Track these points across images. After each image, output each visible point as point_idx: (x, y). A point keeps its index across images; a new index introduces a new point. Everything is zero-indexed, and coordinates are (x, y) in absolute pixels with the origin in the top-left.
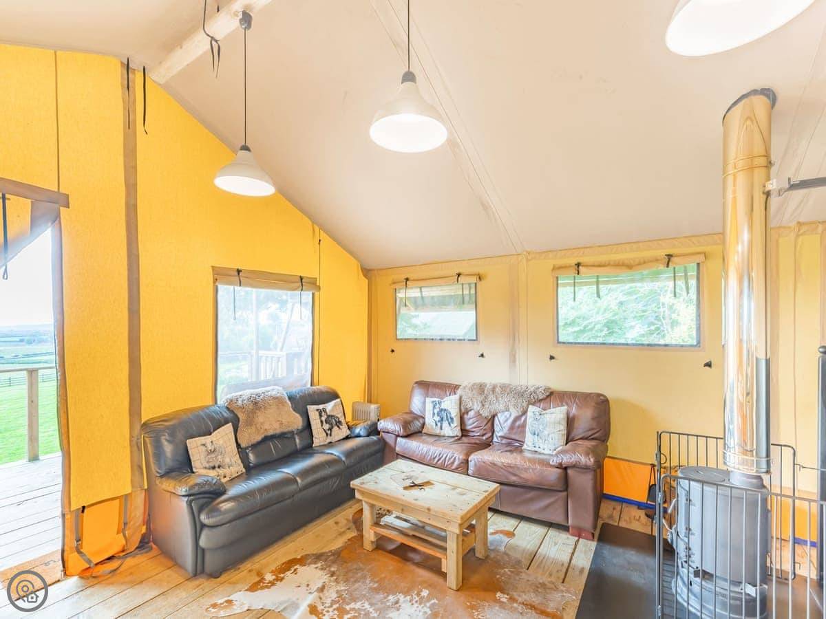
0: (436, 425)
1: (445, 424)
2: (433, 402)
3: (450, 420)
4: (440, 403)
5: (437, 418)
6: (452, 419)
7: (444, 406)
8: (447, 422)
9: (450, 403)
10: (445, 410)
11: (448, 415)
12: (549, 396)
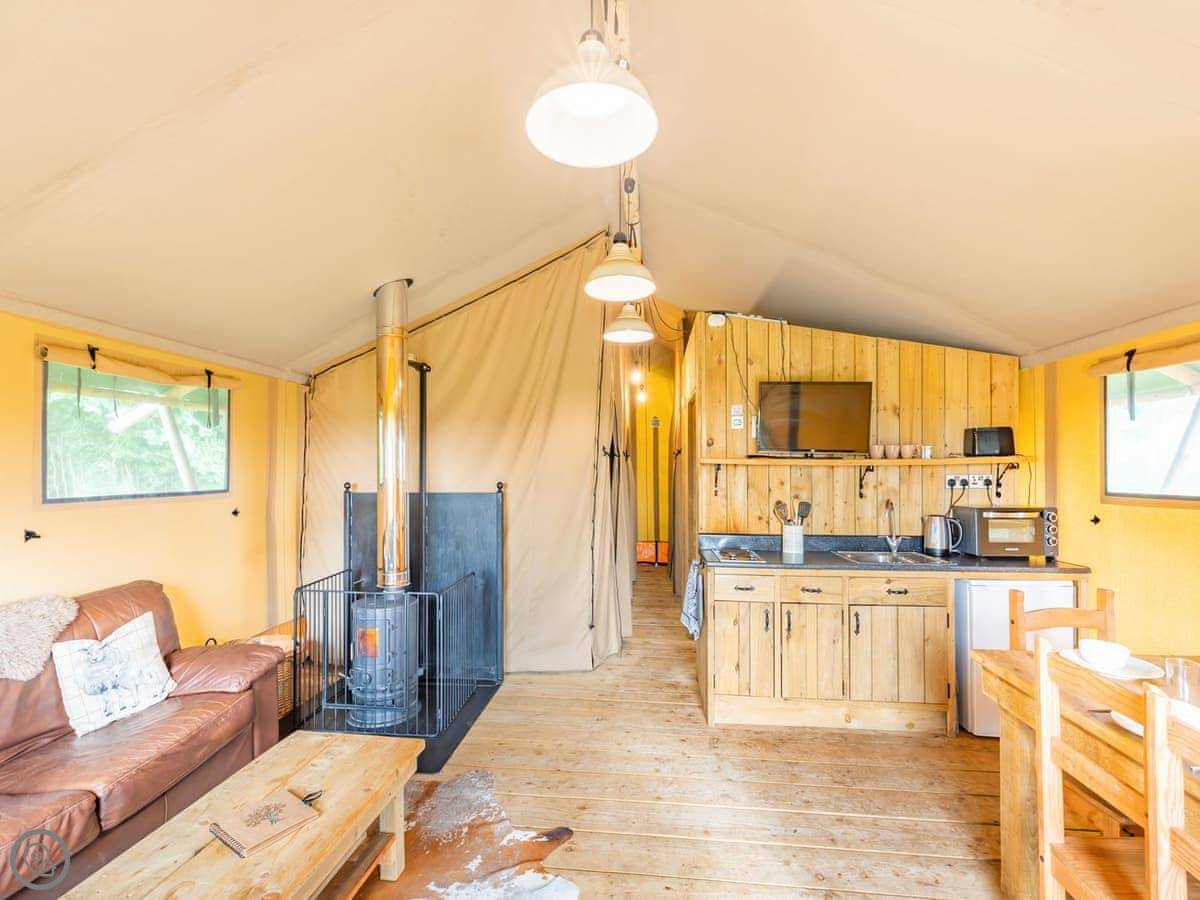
12: (80, 610)
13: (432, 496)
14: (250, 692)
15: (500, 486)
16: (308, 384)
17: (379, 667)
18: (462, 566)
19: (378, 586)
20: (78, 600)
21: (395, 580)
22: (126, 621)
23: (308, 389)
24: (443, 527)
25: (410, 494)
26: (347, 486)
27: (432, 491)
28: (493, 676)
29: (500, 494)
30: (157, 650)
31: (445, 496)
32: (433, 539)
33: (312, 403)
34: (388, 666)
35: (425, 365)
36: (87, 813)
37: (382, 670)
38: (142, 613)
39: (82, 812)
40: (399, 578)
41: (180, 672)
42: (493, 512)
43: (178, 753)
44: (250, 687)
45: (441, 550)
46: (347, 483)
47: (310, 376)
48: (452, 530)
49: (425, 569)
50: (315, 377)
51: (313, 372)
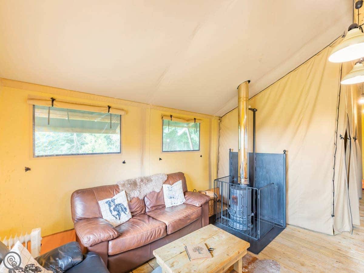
0: (116, 218)
1: (122, 214)
2: (107, 202)
3: (124, 210)
4: (113, 201)
5: (115, 213)
6: (125, 209)
7: (117, 202)
8: (123, 212)
9: (120, 198)
10: (119, 204)
11: (123, 207)
12: (168, 178)
13: (258, 154)
14: (201, 207)
15: (285, 151)
16: (220, 120)
17: (238, 209)
18: (269, 180)
19: (238, 182)
20: (168, 175)
21: (244, 181)
22: (176, 182)
23: (220, 121)
24: (261, 165)
25: (249, 153)
26: (230, 150)
27: (257, 152)
28: (281, 224)
29: (285, 155)
30: (182, 190)
31: (263, 154)
32: (258, 169)
33: (221, 125)
34: (241, 210)
35: (255, 109)
36: (164, 229)
37: (239, 210)
38: (180, 180)
39: (163, 228)
40: (245, 181)
41: (187, 197)
42: (282, 161)
43: (183, 220)
44: (201, 206)
45: (261, 173)
46: (230, 149)
47: (220, 117)
48: (265, 166)
49: (255, 179)
50: (222, 117)
51: (221, 116)
